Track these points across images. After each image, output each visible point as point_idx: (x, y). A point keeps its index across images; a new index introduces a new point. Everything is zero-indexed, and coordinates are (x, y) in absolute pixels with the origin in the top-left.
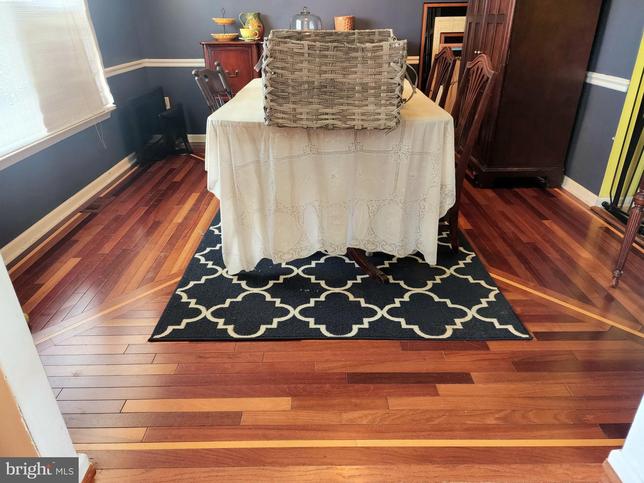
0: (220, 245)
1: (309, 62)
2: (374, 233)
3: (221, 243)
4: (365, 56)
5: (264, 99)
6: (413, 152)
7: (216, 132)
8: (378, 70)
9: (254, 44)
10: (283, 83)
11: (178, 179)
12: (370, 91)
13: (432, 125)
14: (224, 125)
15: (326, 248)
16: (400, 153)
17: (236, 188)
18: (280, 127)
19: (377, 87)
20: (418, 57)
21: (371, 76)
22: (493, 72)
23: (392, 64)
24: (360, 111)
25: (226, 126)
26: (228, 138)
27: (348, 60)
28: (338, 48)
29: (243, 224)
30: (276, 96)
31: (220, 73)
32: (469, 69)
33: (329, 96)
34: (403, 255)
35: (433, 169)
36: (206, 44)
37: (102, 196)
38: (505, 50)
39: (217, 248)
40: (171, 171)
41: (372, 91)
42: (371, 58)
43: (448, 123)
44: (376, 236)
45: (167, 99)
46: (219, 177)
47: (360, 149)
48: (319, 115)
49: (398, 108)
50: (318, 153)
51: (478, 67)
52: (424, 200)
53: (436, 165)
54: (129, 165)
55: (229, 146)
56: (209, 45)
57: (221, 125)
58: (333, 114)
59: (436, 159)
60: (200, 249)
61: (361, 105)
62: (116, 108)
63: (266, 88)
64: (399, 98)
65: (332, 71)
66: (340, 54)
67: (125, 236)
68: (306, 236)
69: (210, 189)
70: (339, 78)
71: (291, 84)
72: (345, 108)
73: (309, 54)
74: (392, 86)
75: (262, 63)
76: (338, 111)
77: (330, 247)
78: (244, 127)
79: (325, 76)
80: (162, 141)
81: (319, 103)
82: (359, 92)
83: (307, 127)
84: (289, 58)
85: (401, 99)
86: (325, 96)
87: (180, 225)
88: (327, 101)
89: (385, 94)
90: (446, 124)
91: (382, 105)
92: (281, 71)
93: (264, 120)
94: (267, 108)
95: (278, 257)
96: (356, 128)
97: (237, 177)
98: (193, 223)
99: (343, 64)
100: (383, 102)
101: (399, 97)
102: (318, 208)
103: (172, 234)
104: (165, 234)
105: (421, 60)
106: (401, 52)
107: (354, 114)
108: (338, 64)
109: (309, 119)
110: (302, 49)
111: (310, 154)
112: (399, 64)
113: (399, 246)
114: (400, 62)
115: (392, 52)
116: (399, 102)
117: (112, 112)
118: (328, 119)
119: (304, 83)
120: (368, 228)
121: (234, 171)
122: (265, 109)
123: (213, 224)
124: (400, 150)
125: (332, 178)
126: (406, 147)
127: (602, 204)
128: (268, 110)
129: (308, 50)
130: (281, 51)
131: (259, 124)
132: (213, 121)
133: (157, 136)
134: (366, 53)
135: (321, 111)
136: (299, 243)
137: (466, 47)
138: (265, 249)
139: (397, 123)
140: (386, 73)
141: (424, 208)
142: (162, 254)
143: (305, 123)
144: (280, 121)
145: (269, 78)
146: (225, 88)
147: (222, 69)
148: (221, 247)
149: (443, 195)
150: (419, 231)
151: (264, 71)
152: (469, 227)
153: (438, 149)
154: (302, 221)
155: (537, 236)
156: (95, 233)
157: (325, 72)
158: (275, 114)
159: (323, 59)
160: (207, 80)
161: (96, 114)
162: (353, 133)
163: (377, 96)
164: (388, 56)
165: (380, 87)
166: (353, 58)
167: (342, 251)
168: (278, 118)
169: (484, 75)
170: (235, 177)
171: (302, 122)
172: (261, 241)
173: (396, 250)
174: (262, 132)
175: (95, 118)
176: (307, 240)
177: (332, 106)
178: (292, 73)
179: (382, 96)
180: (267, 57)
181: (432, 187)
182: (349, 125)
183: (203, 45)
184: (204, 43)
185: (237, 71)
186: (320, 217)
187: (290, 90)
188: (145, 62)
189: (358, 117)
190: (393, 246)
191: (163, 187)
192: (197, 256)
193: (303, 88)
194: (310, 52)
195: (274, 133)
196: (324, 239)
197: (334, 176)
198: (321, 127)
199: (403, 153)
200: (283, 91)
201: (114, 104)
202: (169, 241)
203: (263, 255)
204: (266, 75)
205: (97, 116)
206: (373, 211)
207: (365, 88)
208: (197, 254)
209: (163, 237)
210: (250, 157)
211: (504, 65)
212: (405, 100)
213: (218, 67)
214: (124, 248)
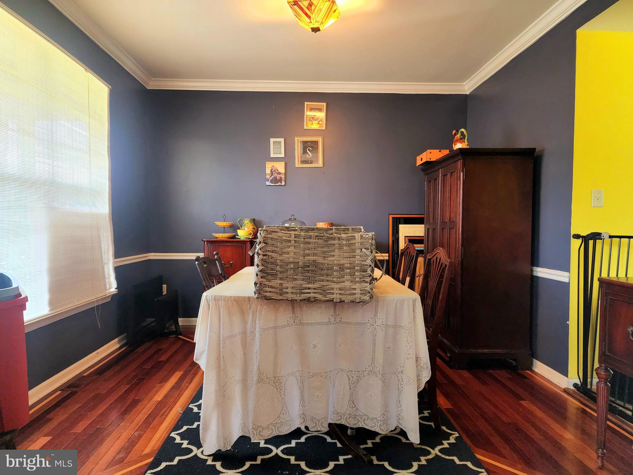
0: (198, 423)
1: (295, 247)
2: (355, 405)
3: (199, 421)
4: (341, 244)
5: (256, 276)
6: (387, 325)
7: (209, 306)
8: (351, 254)
9: (248, 241)
10: (272, 263)
11: (163, 358)
12: (346, 271)
13: (402, 302)
14: (217, 299)
15: (307, 424)
16: (375, 325)
17: (222, 359)
18: (268, 299)
19: (352, 268)
20: (387, 254)
21: (347, 259)
22: (449, 260)
23: (363, 250)
24: (337, 286)
25: (218, 300)
26: (219, 311)
27: (328, 246)
28: (319, 237)
29: (224, 396)
30: (266, 274)
31: (217, 260)
32: (430, 260)
33: (312, 274)
34: (385, 431)
35: (407, 341)
36: (207, 241)
37: (85, 374)
38: (459, 248)
39: (195, 426)
40: (158, 351)
41: (348, 271)
42: (346, 245)
43: (415, 300)
44: (357, 409)
45: (165, 286)
46: (207, 348)
47: (339, 321)
48: (302, 290)
49: (371, 285)
50: (302, 324)
51: (437, 257)
52: (402, 372)
53: (409, 338)
54: (118, 346)
55: (220, 318)
56: (209, 242)
57: (215, 299)
58: (315, 289)
59: (409, 332)
60: (176, 428)
61: (338, 282)
62: (117, 292)
63: (258, 267)
64: (371, 277)
65: (314, 254)
66: (320, 241)
67: (102, 414)
68: (287, 409)
69: (196, 359)
70: (320, 260)
71: (280, 264)
72: (325, 283)
73: (295, 241)
74: (364, 267)
75: (256, 248)
76: (319, 286)
77: (311, 422)
78: (235, 301)
79: (307, 258)
80: (153, 324)
81: (303, 280)
82: (336, 271)
83: (292, 300)
84: (278, 244)
85: (373, 278)
86: (308, 274)
87: (160, 403)
88: (309, 278)
89: (359, 273)
90: (414, 301)
91: (357, 282)
92: (272, 254)
93: (254, 293)
94: (257, 284)
95: (256, 433)
96: (335, 300)
97: (223, 347)
98: (173, 401)
99: (323, 249)
100: (357, 279)
101: (371, 275)
102: (299, 379)
103: (150, 412)
104: (142, 412)
105: (390, 257)
106: (370, 241)
107: (333, 289)
108: (319, 249)
109: (293, 292)
110: (290, 237)
111: (293, 325)
112: (369, 250)
113: (380, 420)
114: (370, 249)
115: (363, 240)
116: (371, 280)
117: (113, 296)
118: (310, 293)
119: (290, 263)
120: (349, 400)
121: (221, 341)
122: (256, 284)
123: (192, 402)
124: (375, 322)
125: (314, 348)
126: (381, 321)
127: (573, 385)
128: (258, 285)
129: (295, 238)
130: (272, 239)
131: (249, 298)
132: (208, 296)
133: (149, 319)
134: (342, 241)
135: (304, 286)
136: (279, 416)
137: (427, 247)
138: (244, 426)
139: (371, 298)
140: (359, 257)
141: (402, 381)
142: (136, 434)
143: (290, 296)
144: (268, 294)
145: (261, 259)
146: (220, 273)
147: (219, 258)
148: (199, 425)
149: (419, 368)
150: (399, 406)
151: (257, 254)
152: (449, 406)
153: (409, 323)
154: (283, 393)
155: (518, 417)
156: (70, 412)
157: (308, 255)
158: (264, 288)
159: (307, 245)
160: (205, 266)
161: (98, 297)
162: (332, 307)
163: (352, 274)
164: (360, 244)
165: (354, 268)
166: (331, 245)
167: (323, 427)
168: (266, 292)
169: (442, 264)
170: (221, 347)
171: (287, 295)
172: (241, 416)
173: (378, 426)
174: (251, 305)
175: (97, 300)
176: (287, 414)
177: (314, 282)
178: (281, 255)
179: (356, 274)
180: (260, 243)
181: (408, 358)
182: (328, 298)
183: (205, 241)
184: (205, 240)
185: (231, 263)
186: (302, 389)
187: (278, 268)
188: (150, 256)
189: (337, 292)
190: (374, 420)
191: (148, 366)
192: (173, 435)
193: (289, 267)
194: (296, 239)
195: (261, 305)
196: (305, 412)
197: (315, 346)
198: (304, 300)
199: (378, 326)
200: (272, 269)
201: (116, 289)
202: (145, 419)
203: (242, 432)
204: (258, 257)
205: (99, 298)
206: (353, 382)
207: (342, 268)
208: (173, 433)
209: (140, 416)
210: (237, 328)
211: (460, 259)
212: (376, 279)
213: (216, 256)
214: (98, 427)
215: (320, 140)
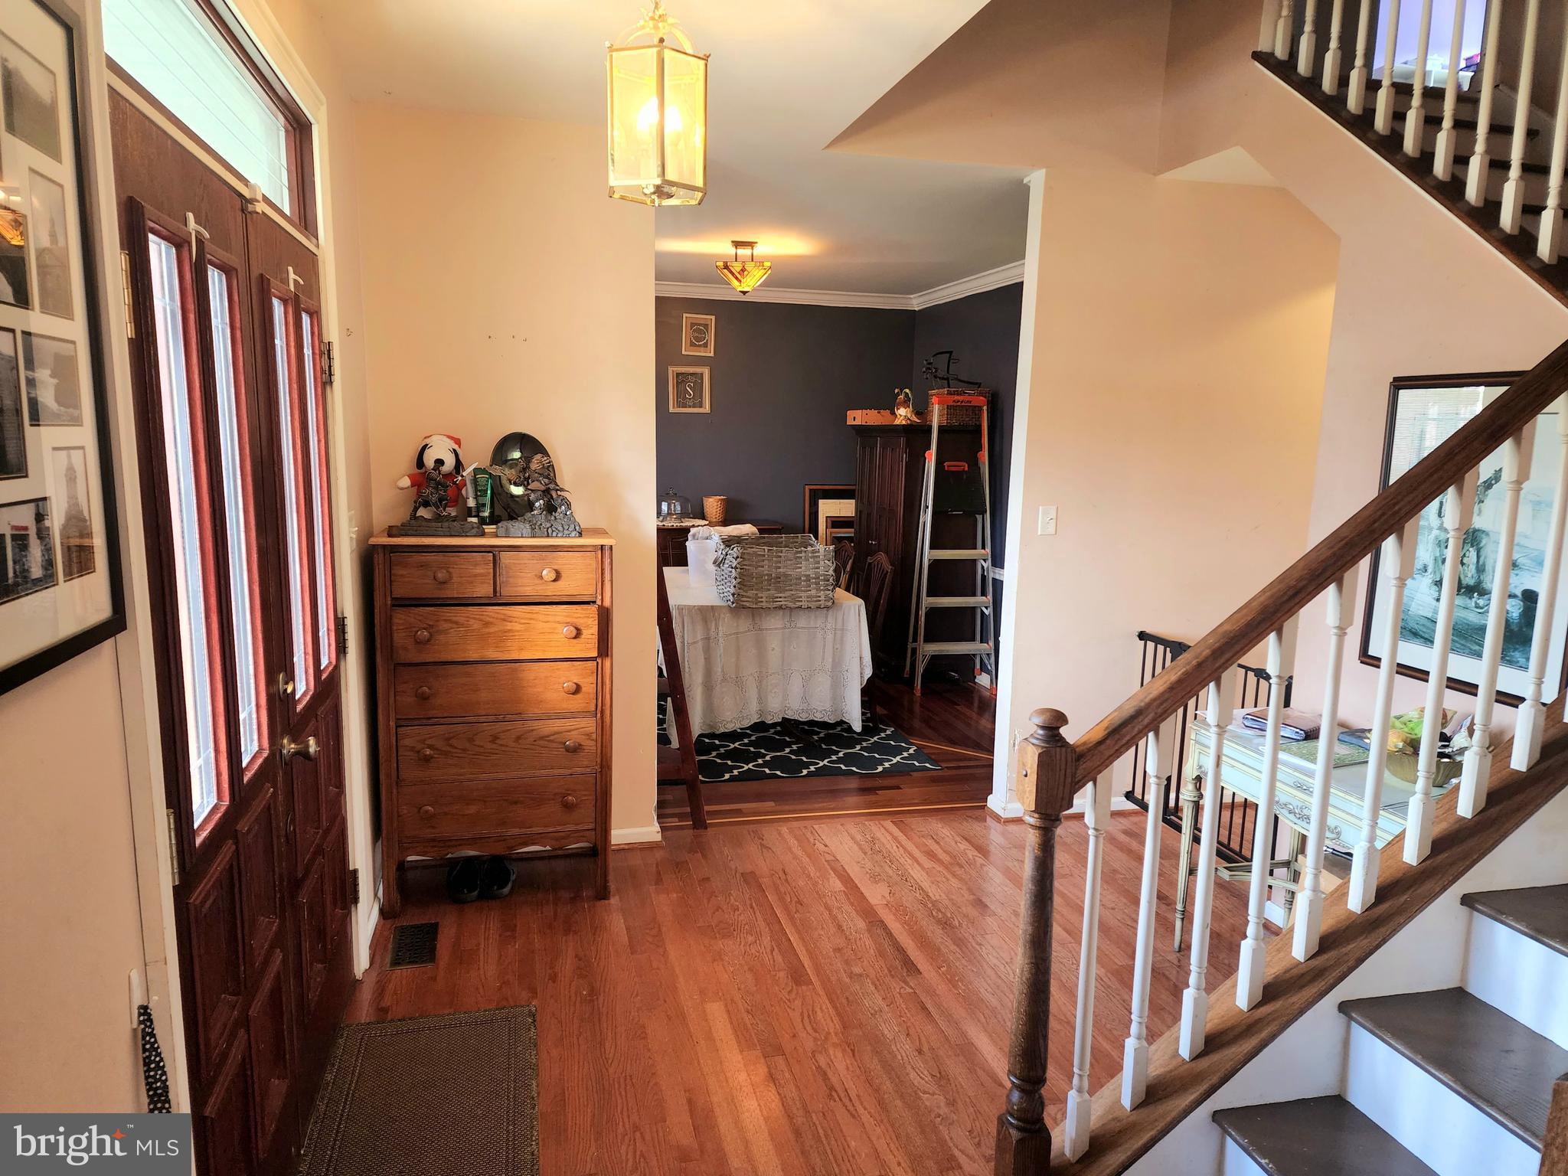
2: (807, 701)
4: (807, 556)
5: (734, 588)
6: (836, 628)
8: (816, 566)
10: (749, 576)
12: (812, 581)
13: (853, 606)
15: (763, 719)
16: (826, 629)
18: (739, 608)
23: (826, 562)
24: (805, 594)
30: (743, 585)
32: (870, 564)
33: (782, 584)
34: (833, 720)
35: (853, 642)
42: (811, 558)
43: (860, 606)
44: (809, 704)
47: (794, 626)
48: (775, 599)
49: (832, 592)
50: (760, 629)
51: (878, 562)
52: (847, 671)
53: (855, 639)
58: (785, 597)
59: (855, 635)
61: (806, 590)
63: (736, 580)
64: (833, 586)
66: (789, 555)
68: (746, 704)
70: (789, 571)
71: (755, 576)
72: (794, 593)
73: (768, 555)
74: (827, 577)
76: (789, 595)
79: (779, 570)
81: (776, 590)
82: (804, 581)
83: (764, 608)
84: (753, 558)
86: (780, 584)
88: (781, 588)
89: (823, 582)
90: (862, 608)
91: (821, 590)
92: (748, 567)
96: (803, 607)
99: (792, 562)
100: (821, 588)
106: (832, 554)
107: (801, 597)
111: (753, 630)
114: (830, 561)
115: (826, 553)
116: (833, 588)
119: (765, 575)
122: (734, 595)
124: (826, 626)
126: (831, 625)
128: (736, 596)
129: (768, 552)
135: (776, 595)
136: (741, 711)
137: (859, 535)
139: (831, 606)
140: (823, 568)
141: (849, 678)
144: (745, 603)
145: (739, 572)
149: (864, 666)
150: (844, 700)
151: (735, 568)
154: (744, 691)
158: (741, 598)
162: (801, 612)
163: (817, 584)
164: (823, 556)
165: (819, 578)
166: (798, 558)
168: (744, 601)
169: (883, 569)
171: (757, 604)
173: (827, 716)
174: (714, 614)
176: (748, 709)
177: (785, 591)
178: (756, 568)
179: (821, 583)
180: (738, 558)
181: (853, 658)
182: (798, 606)
186: (759, 688)
187: (754, 580)
189: (804, 599)
190: (824, 712)
193: (764, 579)
196: (762, 709)
197: (773, 649)
199: (828, 629)
200: (748, 581)
204: (736, 571)
206: (807, 680)
207: (808, 578)
210: (700, 635)
215: (706, 371)
